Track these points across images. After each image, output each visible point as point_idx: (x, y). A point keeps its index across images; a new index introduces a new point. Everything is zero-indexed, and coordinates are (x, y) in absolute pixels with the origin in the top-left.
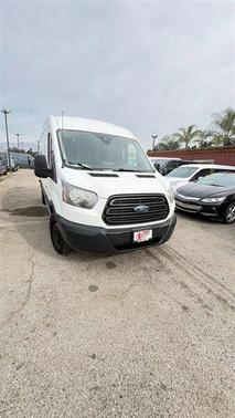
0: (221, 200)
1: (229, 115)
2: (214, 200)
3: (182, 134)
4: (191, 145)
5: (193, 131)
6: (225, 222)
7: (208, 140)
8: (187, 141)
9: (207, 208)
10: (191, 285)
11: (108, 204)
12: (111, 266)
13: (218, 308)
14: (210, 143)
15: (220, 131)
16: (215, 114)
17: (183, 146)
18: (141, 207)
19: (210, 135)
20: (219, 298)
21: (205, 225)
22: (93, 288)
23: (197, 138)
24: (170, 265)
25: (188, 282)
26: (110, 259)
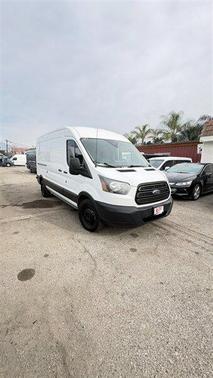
0: (189, 183)
1: (173, 116)
2: (184, 184)
3: (139, 132)
4: (146, 141)
5: (147, 129)
6: (193, 199)
7: (160, 136)
8: (143, 137)
10: (193, 240)
11: (138, 191)
12: (134, 236)
14: (161, 139)
15: (168, 129)
16: (163, 116)
17: (139, 142)
18: (156, 191)
19: (160, 132)
22: (134, 250)
23: (150, 135)
24: (173, 231)
25: (189, 238)
26: (134, 231)
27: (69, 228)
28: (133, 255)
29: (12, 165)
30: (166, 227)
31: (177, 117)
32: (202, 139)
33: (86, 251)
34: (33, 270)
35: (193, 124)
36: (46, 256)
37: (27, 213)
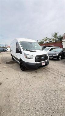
0: (57, 55)
1: (55, 34)
2: (56, 55)
3: (44, 39)
4: (47, 42)
5: (47, 38)
6: (59, 60)
7: (51, 40)
8: (46, 41)
9: (54, 57)
10: (55, 73)
11: (36, 58)
12: (36, 72)
13: (62, 77)
14: (52, 41)
15: (54, 38)
16: (52, 34)
17: (45, 42)
18: (42, 58)
19: (51, 39)
20: (61, 75)
21: (55, 61)
22: (34, 77)
23: (48, 40)
24: (49, 70)
25: (54, 73)
26: (36, 71)
27: (17, 70)
28: (34, 78)
29: (7, 51)
30: (47, 69)
31: (57, 34)
32: (63, 40)
33: (20, 77)
34: (2, 83)
35: (62, 36)
36: (7, 78)
37: (6, 65)
